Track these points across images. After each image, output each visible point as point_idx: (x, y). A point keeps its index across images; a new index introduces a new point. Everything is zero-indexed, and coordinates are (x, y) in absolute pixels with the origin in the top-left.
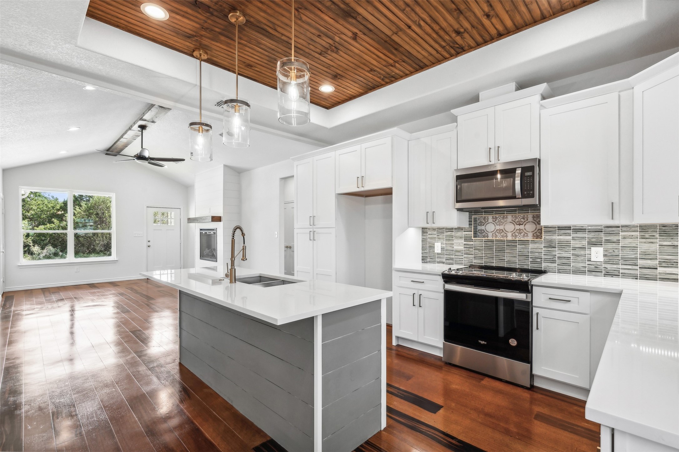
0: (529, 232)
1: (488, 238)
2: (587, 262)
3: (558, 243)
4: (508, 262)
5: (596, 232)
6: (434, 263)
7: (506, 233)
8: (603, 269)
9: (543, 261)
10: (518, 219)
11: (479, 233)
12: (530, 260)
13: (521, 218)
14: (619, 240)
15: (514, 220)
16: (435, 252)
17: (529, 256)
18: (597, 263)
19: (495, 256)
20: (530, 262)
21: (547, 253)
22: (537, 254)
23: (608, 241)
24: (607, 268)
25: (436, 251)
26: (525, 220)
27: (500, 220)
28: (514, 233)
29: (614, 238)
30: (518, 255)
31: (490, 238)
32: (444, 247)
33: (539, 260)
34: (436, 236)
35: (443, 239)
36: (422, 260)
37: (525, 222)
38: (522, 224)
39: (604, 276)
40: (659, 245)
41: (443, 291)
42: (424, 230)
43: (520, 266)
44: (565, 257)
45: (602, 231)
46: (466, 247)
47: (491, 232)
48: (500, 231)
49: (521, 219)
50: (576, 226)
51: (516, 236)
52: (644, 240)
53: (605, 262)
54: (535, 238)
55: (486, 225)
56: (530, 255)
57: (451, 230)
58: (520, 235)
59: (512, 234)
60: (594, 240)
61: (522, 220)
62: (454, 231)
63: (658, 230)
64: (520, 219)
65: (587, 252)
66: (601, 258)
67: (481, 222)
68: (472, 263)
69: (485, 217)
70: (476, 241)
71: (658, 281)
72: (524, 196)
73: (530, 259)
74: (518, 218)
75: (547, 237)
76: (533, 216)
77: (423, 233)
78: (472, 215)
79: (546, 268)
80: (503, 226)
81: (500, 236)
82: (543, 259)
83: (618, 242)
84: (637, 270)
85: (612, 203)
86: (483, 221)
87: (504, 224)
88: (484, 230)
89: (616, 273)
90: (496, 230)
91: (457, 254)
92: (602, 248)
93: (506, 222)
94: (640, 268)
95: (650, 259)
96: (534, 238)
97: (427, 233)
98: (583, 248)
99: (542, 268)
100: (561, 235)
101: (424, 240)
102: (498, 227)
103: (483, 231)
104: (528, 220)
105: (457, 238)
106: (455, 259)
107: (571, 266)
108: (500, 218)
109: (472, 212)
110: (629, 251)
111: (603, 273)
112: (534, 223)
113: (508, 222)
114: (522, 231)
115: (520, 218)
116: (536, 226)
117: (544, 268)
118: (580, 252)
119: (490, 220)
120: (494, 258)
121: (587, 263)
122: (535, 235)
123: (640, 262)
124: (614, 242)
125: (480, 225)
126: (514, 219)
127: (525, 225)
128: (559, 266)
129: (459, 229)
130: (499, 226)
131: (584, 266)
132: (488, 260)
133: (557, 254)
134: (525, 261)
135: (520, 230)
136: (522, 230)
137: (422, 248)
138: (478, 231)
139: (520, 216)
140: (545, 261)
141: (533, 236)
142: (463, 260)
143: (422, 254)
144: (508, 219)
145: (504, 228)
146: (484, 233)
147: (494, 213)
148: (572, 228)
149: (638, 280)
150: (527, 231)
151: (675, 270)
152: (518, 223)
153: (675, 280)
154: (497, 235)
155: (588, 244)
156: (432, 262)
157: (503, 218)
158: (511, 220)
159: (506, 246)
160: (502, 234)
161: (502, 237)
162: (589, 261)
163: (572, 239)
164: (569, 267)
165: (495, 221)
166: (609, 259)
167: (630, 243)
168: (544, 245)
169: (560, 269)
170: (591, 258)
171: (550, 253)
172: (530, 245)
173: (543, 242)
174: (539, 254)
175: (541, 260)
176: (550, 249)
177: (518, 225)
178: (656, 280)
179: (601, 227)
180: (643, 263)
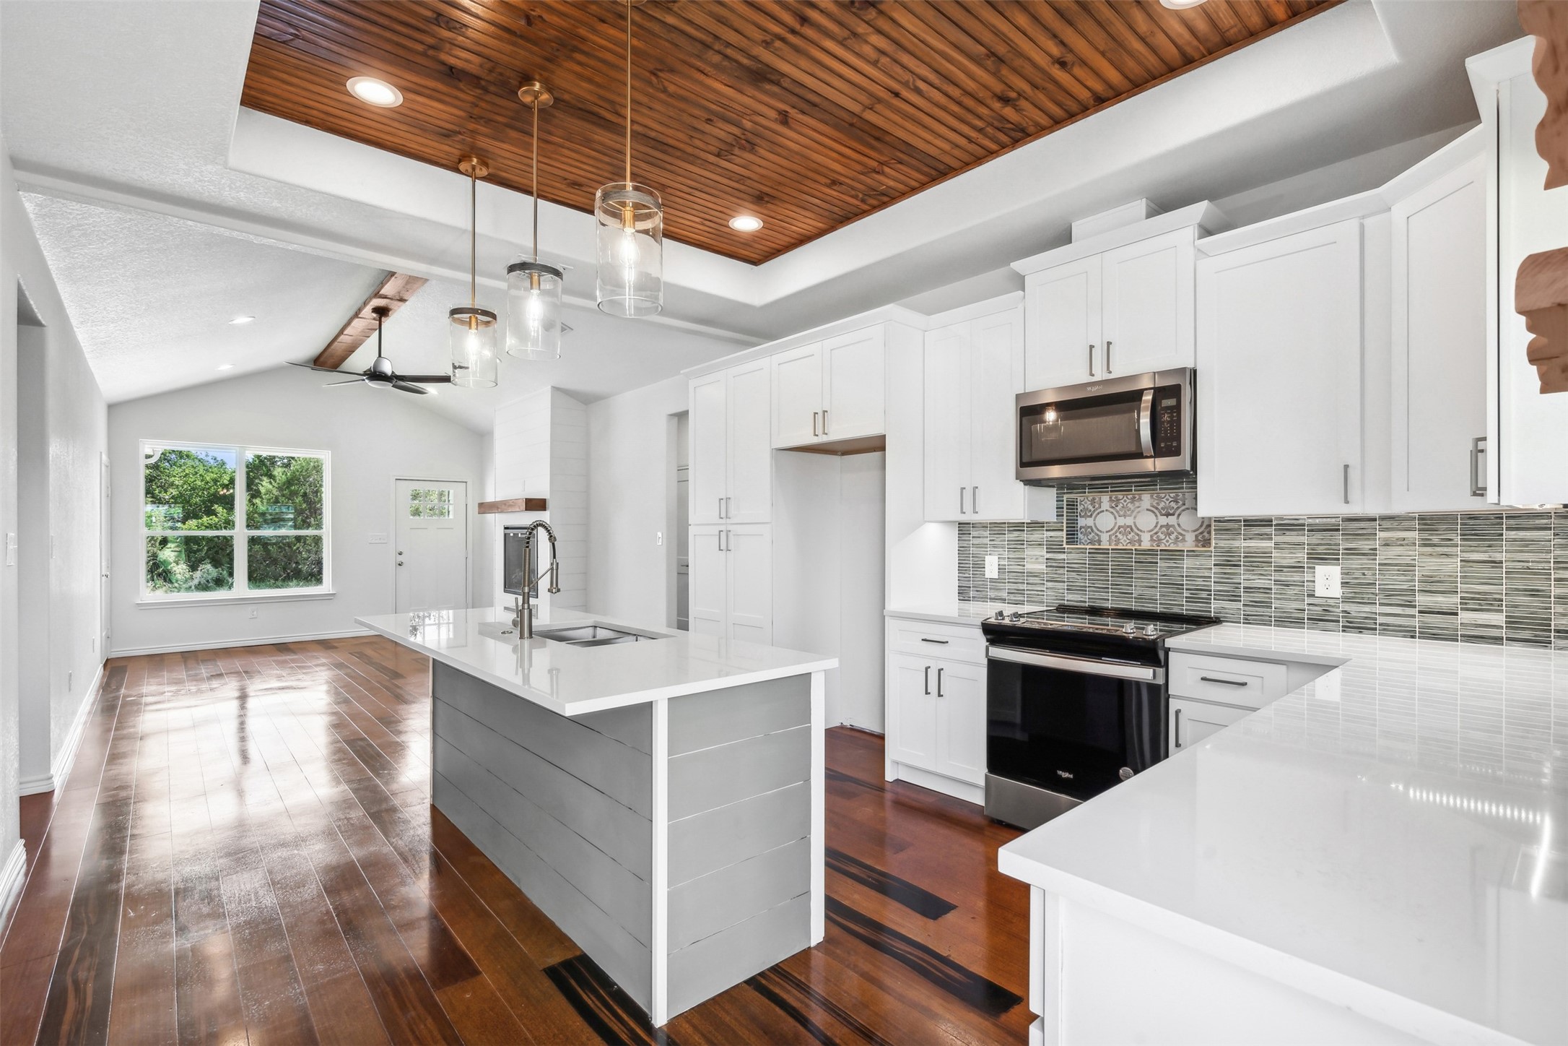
0: (1188, 531)
1: (1100, 545)
2: (1306, 598)
3: (1245, 557)
4: (1140, 598)
5: (1325, 530)
6: (983, 601)
7: (1138, 535)
8: (1341, 614)
9: (1212, 597)
10: (1163, 504)
11: (1081, 533)
12: (1185, 595)
13: (1171, 499)
14: (1375, 549)
15: (1155, 504)
16: (986, 577)
17: (1183, 585)
18: (1329, 601)
19: (1112, 585)
20: (1185, 599)
21: (1222, 578)
22: (1200, 582)
23: (1351, 552)
24: (1349, 613)
25: (988, 575)
26: (1179, 504)
27: (1125, 504)
28: (1156, 533)
29: (1364, 545)
30: (1160, 583)
31: (1105, 545)
32: (1005, 565)
33: (1204, 594)
34: (987, 541)
35: (1002, 548)
36: (959, 593)
37: (1178, 508)
38: (1173, 515)
39: (1343, 631)
40: (1461, 561)
41: (985, 662)
42: (964, 528)
43: (1165, 608)
44: (1260, 588)
45: (1338, 530)
46: (1051, 566)
47: (1107, 532)
48: (1125, 530)
49: (1170, 503)
50: (1282, 519)
51: (1160, 540)
52: (1429, 549)
53: (1346, 600)
54: (1199, 545)
55: (1096, 516)
56: (1185, 583)
57: (1018, 527)
58: (1167, 538)
59: (1151, 536)
60: (1321, 549)
61: (1173, 504)
62: (1025, 529)
63: (1459, 527)
64: (1167, 502)
65: (1307, 577)
66: (1336, 591)
67: (1086, 509)
68: (1064, 600)
69: (1094, 499)
70: (1071, 553)
71: (1459, 643)
73: (1185, 591)
74: (1164, 500)
75: (1222, 544)
77: (962, 534)
78: (1064, 493)
79: (1220, 613)
81: (1125, 541)
82: (1213, 593)
83: (1373, 553)
84: (1414, 616)
85: (1346, 467)
86: (1090, 507)
87: (1134, 515)
88: (1091, 527)
89: (1370, 624)
90: (1116, 528)
91: (1032, 580)
92: (1339, 568)
94: (1422, 612)
95: (1443, 592)
96: (1197, 546)
97: (970, 534)
98: (1298, 568)
99: (1210, 612)
100: (1250, 539)
101: (962, 551)
102: (1121, 521)
103: (1089, 530)
104: (1184, 504)
105: (1031, 544)
106: (1029, 592)
107: (1273, 609)
108: (1125, 501)
109: (1063, 489)
110: (1398, 575)
111: (1341, 624)
113: (1143, 510)
114: (1173, 530)
115: (1167, 500)
117: (1214, 612)
118: (1292, 576)
119: (1106, 505)
120: (1110, 590)
121: (1307, 600)
122: (1199, 538)
123: (1421, 600)
124: (1363, 554)
125: (1083, 517)
126: (1156, 501)
127: (1179, 515)
128: (1246, 608)
129: (1036, 525)
130: (1123, 518)
131: (1301, 607)
132: (1097, 595)
133: (1242, 581)
134: (1175, 597)
135: (1168, 526)
136: (1173, 526)
137: (959, 567)
138: (1079, 529)
139: (1167, 497)
140: (1217, 597)
141: (1197, 540)
142: (1044, 595)
143: (959, 580)
144: (1142, 502)
145: (1134, 523)
146: (1093, 534)
147: (1110, 489)
148: (1274, 523)
149: (1417, 639)
150: (1184, 530)
151: (1500, 619)
152: (1163, 512)
153: (1497, 640)
154: (1119, 539)
155: (1308, 558)
156: (979, 598)
157: (1133, 499)
158: (1149, 505)
159: (1136, 562)
160: (1129, 536)
161: (1129, 543)
162: (1312, 596)
163: (1276, 548)
164: (1268, 610)
165: (1115, 508)
166: (1354, 592)
167: (1400, 556)
168: (1215, 560)
169: (1249, 615)
170: (1314, 591)
171: (1228, 579)
172: (1185, 562)
173: (1213, 554)
174: (1203, 581)
175: (1208, 595)
176: (1228, 570)
177: (1164, 515)
178: (1455, 640)
179: (1337, 519)
180: (1428, 601)
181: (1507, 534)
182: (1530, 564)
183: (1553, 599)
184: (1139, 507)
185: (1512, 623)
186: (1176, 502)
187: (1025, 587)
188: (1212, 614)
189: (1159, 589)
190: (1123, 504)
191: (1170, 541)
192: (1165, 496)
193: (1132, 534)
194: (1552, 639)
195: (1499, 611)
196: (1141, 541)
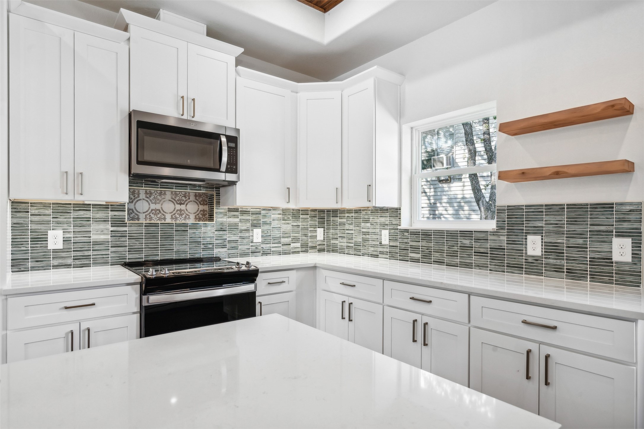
0: (191, 213)
1: (139, 221)
3: (228, 226)
4: (178, 252)
5: (256, 214)
6: (45, 269)
7: (164, 215)
8: (261, 249)
12: (202, 247)
13: (182, 195)
14: (271, 222)
16: (49, 248)
18: (258, 244)
19: (160, 245)
20: (202, 250)
21: (219, 237)
22: (208, 240)
23: (265, 223)
24: (263, 248)
25: (51, 245)
26: (187, 198)
27: (156, 196)
28: (174, 214)
29: (268, 220)
30: (189, 242)
31: (142, 221)
32: (70, 237)
33: (210, 246)
34: (50, 218)
35: (67, 223)
36: (12, 266)
38: (183, 204)
39: (262, 256)
40: (292, 225)
42: (20, 207)
43: (191, 256)
44: (234, 241)
45: (260, 214)
46: (115, 236)
47: (144, 213)
48: (156, 212)
49: (182, 197)
50: (242, 208)
51: (176, 218)
52: (284, 221)
53: (263, 243)
54: (197, 221)
55: (136, 202)
56: (202, 241)
57: (85, 207)
58: (181, 217)
59: (172, 216)
60: (255, 222)
61: (183, 198)
62: (91, 209)
63: (291, 213)
64: (181, 197)
65: (251, 234)
66: (260, 239)
68: (126, 259)
70: (131, 226)
71: (291, 255)
72: (228, 171)
73: (202, 245)
74: (179, 195)
75: (218, 220)
76: (196, 194)
77: (16, 212)
79: (218, 254)
80: (160, 205)
81: (156, 219)
82: (215, 245)
83: (270, 224)
84: (280, 247)
85: (289, 189)
86: (132, 196)
87: (161, 203)
89: (269, 251)
90: (150, 210)
91: (97, 247)
92: (261, 230)
93: (164, 200)
94: (282, 245)
95: (287, 237)
97: (28, 212)
98: (247, 230)
99: (214, 254)
100: (230, 217)
101: (17, 227)
102: (153, 206)
103: (132, 211)
104: (189, 199)
105: (97, 221)
107: (239, 250)
108: (156, 194)
110: (277, 231)
111: (261, 253)
112: (197, 203)
113: (167, 200)
114: (183, 212)
115: (181, 195)
116: (199, 207)
117: (215, 255)
118: (245, 234)
119: (142, 195)
120: (160, 249)
121: (251, 244)
122: (197, 217)
124: (267, 224)
126: (174, 196)
127: (187, 204)
128: (230, 251)
129: (101, 207)
130: (154, 204)
131: (249, 248)
132: (150, 253)
133: (227, 238)
135: (181, 210)
136: (183, 210)
137: (12, 242)
139: (181, 194)
140: (217, 247)
141: (196, 218)
142: (109, 257)
143: (12, 254)
144: (166, 196)
145: (162, 208)
146: (133, 214)
147: (159, 186)
148: (239, 210)
149: (281, 255)
150: (189, 213)
151: (298, 245)
152: (179, 202)
153: (298, 252)
154: (152, 217)
155: (251, 226)
156: (39, 267)
157: (161, 194)
158: (170, 198)
159: (175, 231)
160: (159, 216)
161: (158, 220)
162: (252, 242)
163: (240, 222)
164: (237, 250)
165: (149, 197)
166: (265, 239)
167: (277, 224)
168: (216, 228)
169: (229, 254)
170: (253, 240)
171: (221, 237)
172: (202, 229)
173: (215, 225)
174: (210, 239)
175: (213, 246)
176: (221, 233)
177: (179, 204)
178: (290, 254)
179: (260, 209)
180: (284, 240)
181: (301, 216)
182: (305, 226)
183: (309, 237)
185: (302, 246)
186: (185, 197)
187: (91, 253)
188: (215, 256)
189: (188, 246)
190: (154, 196)
191: (182, 219)
192: (179, 193)
193: (160, 214)
194: (309, 250)
195: (299, 242)
196: (166, 219)
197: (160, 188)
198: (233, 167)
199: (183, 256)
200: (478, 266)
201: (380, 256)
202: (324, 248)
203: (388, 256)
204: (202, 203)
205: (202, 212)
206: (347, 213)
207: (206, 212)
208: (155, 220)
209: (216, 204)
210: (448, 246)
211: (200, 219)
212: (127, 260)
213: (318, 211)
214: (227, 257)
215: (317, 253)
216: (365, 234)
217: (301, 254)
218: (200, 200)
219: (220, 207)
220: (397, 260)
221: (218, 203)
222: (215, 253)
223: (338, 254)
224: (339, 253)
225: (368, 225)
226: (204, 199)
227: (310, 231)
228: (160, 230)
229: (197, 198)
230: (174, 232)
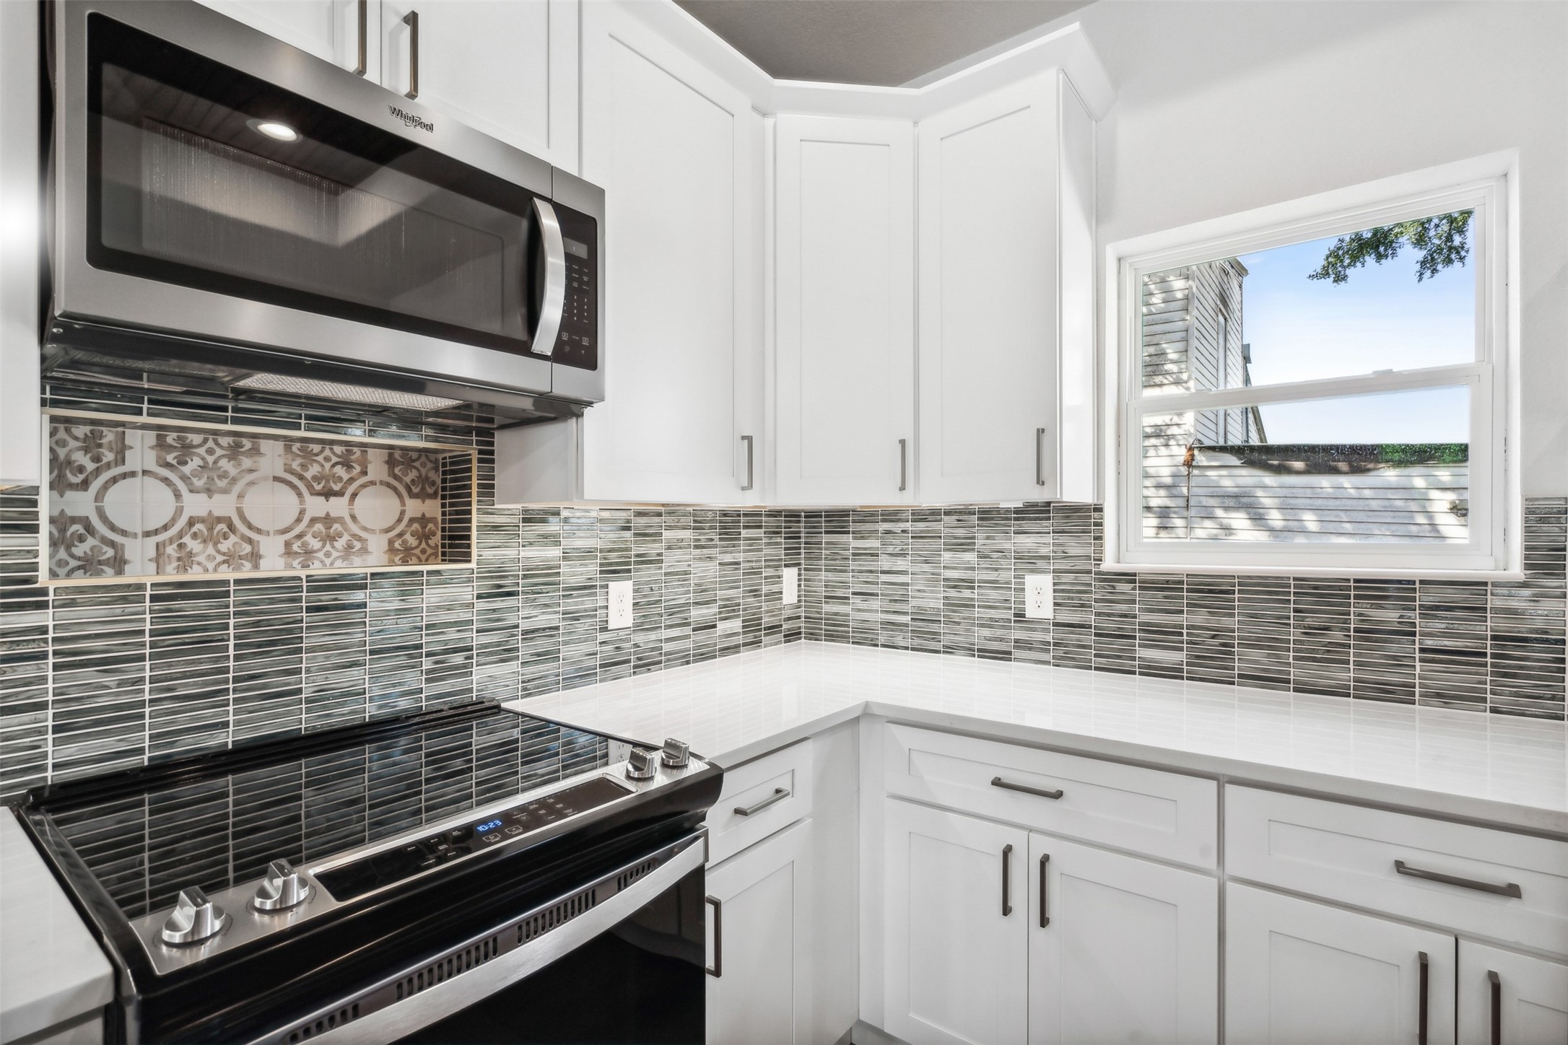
0: (372, 531)
1: (120, 572)
2: (599, 634)
3: (525, 577)
4: (319, 699)
5: (618, 529)
7: (250, 541)
8: (632, 650)
9: (475, 661)
12: (425, 667)
13: (335, 459)
14: (661, 554)
15: (295, 465)
17: (420, 646)
18: (622, 633)
20: (425, 677)
21: (490, 620)
22: (452, 634)
23: (643, 560)
24: (639, 647)
26: (355, 471)
27: (210, 459)
28: (299, 536)
29: (652, 549)
30: (372, 652)
31: (146, 572)
33: (458, 659)
38: (340, 494)
39: (634, 672)
40: (720, 564)
44: (544, 629)
45: (630, 528)
47: (147, 534)
48: (211, 529)
49: (333, 466)
51: (308, 553)
52: (698, 552)
53: (639, 627)
54: (397, 559)
55: (106, 487)
56: (424, 641)
58: (328, 547)
59: (288, 544)
60: (613, 557)
61: (339, 470)
63: (718, 524)
64: (328, 465)
65: (599, 601)
66: (628, 618)
69: (94, 435)
70: (72, 603)
71: (718, 659)
72: (561, 353)
73: (425, 659)
74: (320, 458)
75: (488, 554)
76: (390, 455)
80: (231, 497)
81: (211, 560)
82: (475, 652)
83: (659, 561)
84: (688, 637)
85: (750, 440)
86: (81, 458)
87: (237, 489)
88: (84, 521)
89: (655, 656)
90: (182, 522)
93: (253, 476)
94: (694, 630)
95: (707, 603)
96: (392, 563)
98: (588, 588)
99: (471, 691)
100: (531, 544)
102: (196, 505)
103: (78, 528)
104: (364, 473)
107: (562, 660)
108: (209, 452)
110: (677, 586)
111: (632, 664)
112: (395, 489)
113: (265, 479)
114: (340, 529)
115: (327, 459)
116: (403, 504)
117: (478, 692)
118: (582, 603)
119: (143, 455)
120: (232, 696)
121: (602, 637)
123: (694, 614)
124: (651, 562)
126: (299, 461)
127: (354, 495)
128: (526, 669)
130: (204, 495)
131: (593, 649)
132: (183, 721)
133: (520, 621)
134: (404, 676)
135: (328, 520)
136: (340, 520)
139: (328, 451)
140: (483, 660)
141: (391, 550)
144: (261, 457)
145: (240, 512)
146: (88, 541)
147: (230, 413)
148: (562, 517)
149: (691, 665)
150: (365, 529)
151: (736, 625)
152: (318, 487)
153: (735, 649)
154: (190, 554)
155: (601, 572)
157: (234, 452)
160: (225, 546)
161: (224, 562)
162: (604, 629)
163: (565, 558)
164: (555, 664)
165: (174, 462)
166: (644, 616)
167: (679, 562)
168: (479, 587)
169: (529, 681)
170: (607, 621)
171: (498, 620)
172: (424, 596)
173: (475, 575)
174: (459, 631)
175: (467, 658)
176: (499, 603)
177: (319, 494)
178: (715, 657)
179: (629, 513)
180: (697, 614)
182: (753, 564)
183: (763, 598)
184: (251, 471)
185: (746, 628)
186: (347, 465)
188: (474, 695)
189: (367, 667)
190: (203, 459)
191: (335, 554)
192: (322, 451)
193: (233, 539)
194: (762, 638)
195: (738, 616)
196: (260, 557)
197: (236, 421)
198: (581, 341)
199: (343, 715)
200: (1439, 695)
201: (1017, 653)
202: (800, 628)
203: (1048, 657)
204: (415, 490)
205: (416, 526)
206: (884, 521)
207: (430, 526)
208: (205, 562)
209: (479, 494)
210: (1305, 628)
211: (407, 554)
212: (49, 774)
213: (786, 516)
214: (520, 694)
215: (783, 645)
216: (955, 587)
217: (745, 655)
218: (408, 479)
219: (496, 506)
220: (1089, 668)
221: (488, 490)
222: (474, 686)
223: (851, 645)
224: (853, 643)
225: (971, 557)
226: (424, 474)
227: (766, 578)
228: (232, 609)
229: (397, 470)
230: (304, 614)
